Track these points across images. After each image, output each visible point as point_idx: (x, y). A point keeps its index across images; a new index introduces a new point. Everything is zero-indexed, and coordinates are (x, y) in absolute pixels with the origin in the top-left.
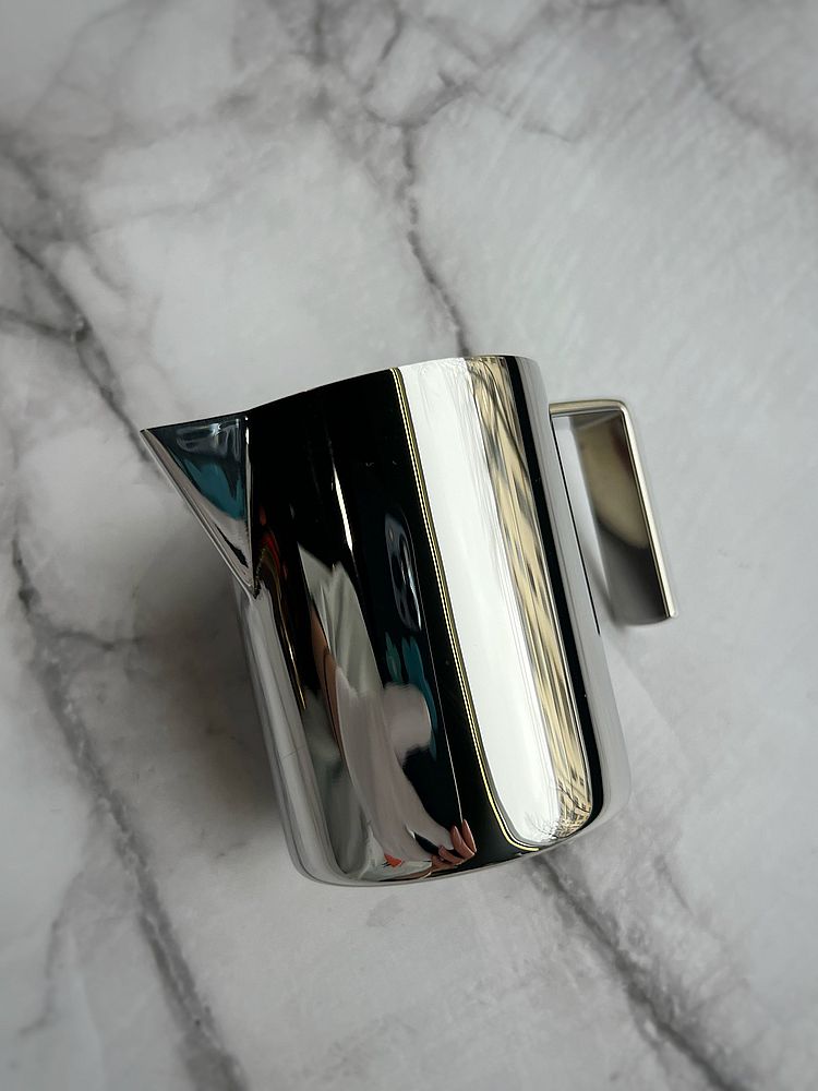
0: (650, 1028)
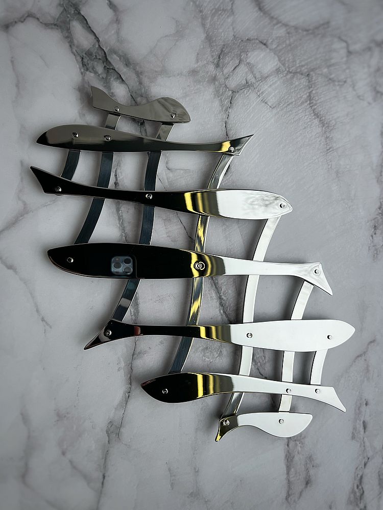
0: (222, 311)
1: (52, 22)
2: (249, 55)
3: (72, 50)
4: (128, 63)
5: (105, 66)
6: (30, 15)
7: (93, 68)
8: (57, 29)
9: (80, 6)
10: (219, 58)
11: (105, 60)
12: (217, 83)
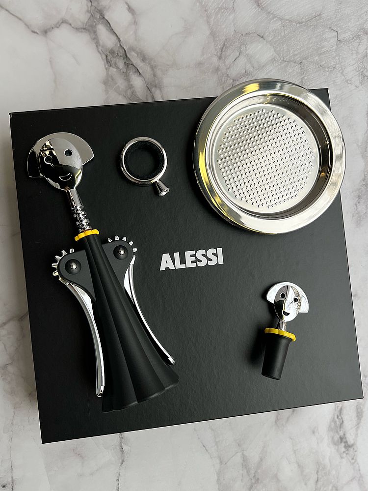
1: (82, 27)
2: (248, 47)
3: (98, 50)
4: (144, 59)
5: (125, 62)
6: (64, 21)
7: (115, 64)
8: (86, 32)
9: (105, 12)
10: (222, 51)
11: (126, 56)
12: (219, 73)
